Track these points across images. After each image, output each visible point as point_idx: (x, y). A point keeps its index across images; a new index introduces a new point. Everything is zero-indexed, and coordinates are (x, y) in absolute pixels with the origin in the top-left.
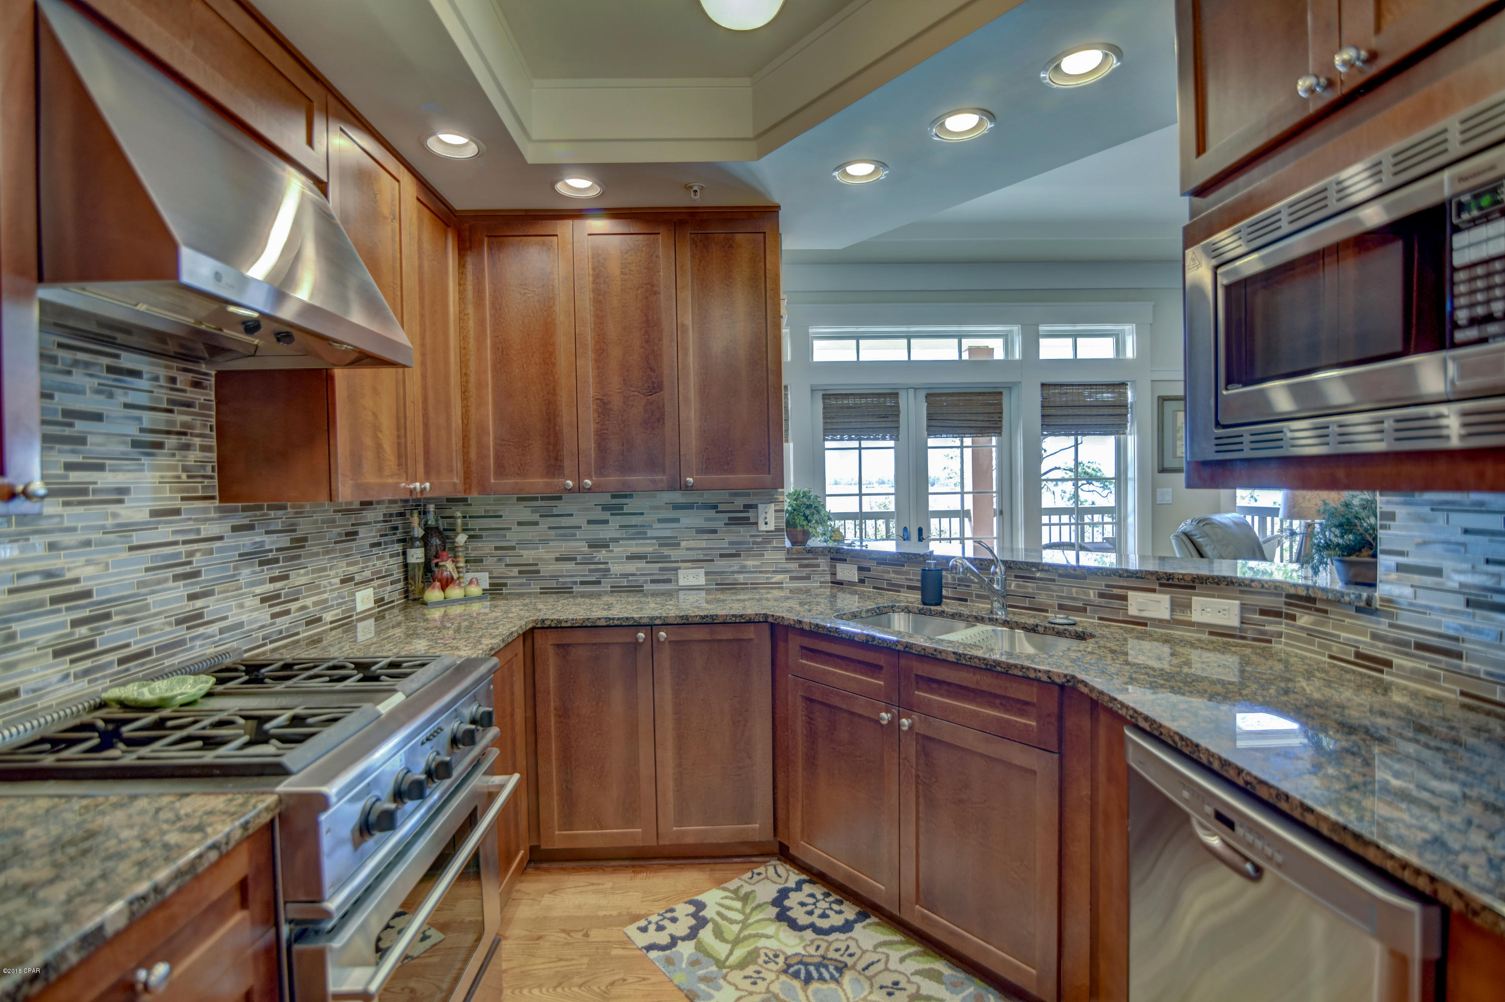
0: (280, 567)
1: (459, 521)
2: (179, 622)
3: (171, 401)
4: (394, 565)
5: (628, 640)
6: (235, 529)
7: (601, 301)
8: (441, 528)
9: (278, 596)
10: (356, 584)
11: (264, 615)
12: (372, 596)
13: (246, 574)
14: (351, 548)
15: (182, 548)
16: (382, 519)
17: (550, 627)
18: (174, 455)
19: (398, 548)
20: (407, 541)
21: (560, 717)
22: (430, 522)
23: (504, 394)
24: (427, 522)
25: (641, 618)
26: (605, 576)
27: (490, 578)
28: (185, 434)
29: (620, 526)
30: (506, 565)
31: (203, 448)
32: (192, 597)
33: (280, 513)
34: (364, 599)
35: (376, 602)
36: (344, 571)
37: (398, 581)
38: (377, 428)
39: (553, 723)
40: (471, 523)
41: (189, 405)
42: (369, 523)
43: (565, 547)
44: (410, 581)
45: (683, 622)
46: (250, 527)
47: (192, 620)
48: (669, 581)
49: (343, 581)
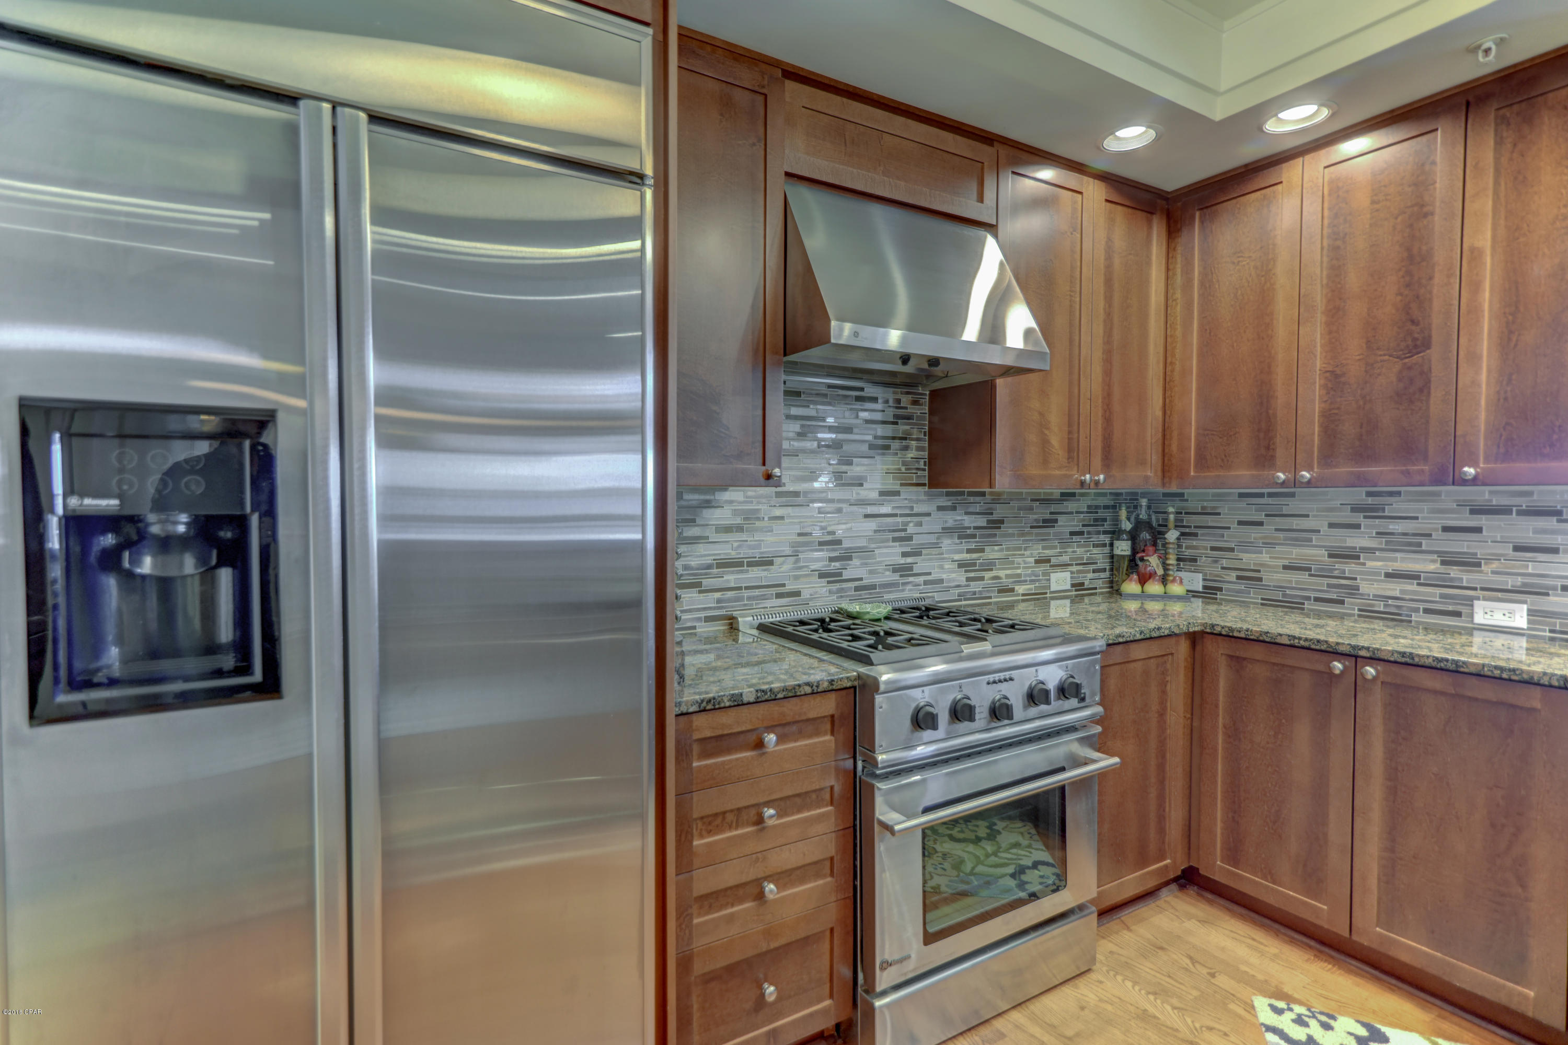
0: (977, 542)
1: (1172, 517)
2: (895, 571)
3: (895, 416)
4: (1100, 556)
5: (1320, 667)
6: (940, 508)
7: (1338, 248)
8: (1154, 524)
9: (974, 564)
10: (1051, 566)
11: (960, 577)
12: (1069, 579)
13: (947, 543)
14: (1049, 534)
15: (899, 519)
16: (1086, 510)
17: (1220, 635)
18: (897, 454)
19: (1106, 539)
20: (1116, 533)
21: (1229, 737)
22: (1141, 517)
23: (1210, 378)
24: (1138, 515)
25: (1338, 644)
26: (1351, 595)
27: (1204, 580)
28: (905, 439)
29: (1378, 533)
30: (1223, 568)
31: (919, 449)
32: (905, 555)
33: (978, 499)
34: (1061, 580)
35: (1073, 585)
36: (1039, 553)
37: (1104, 570)
38: (1043, 425)
39: (1220, 741)
40: (1187, 520)
41: (909, 418)
42: (1071, 513)
43: (1296, 553)
44: (1115, 572)
45: (1403, 660)
46: (954, 508)
47: (904, 570)
48: (1458, 614)
49: (1037, 562)
